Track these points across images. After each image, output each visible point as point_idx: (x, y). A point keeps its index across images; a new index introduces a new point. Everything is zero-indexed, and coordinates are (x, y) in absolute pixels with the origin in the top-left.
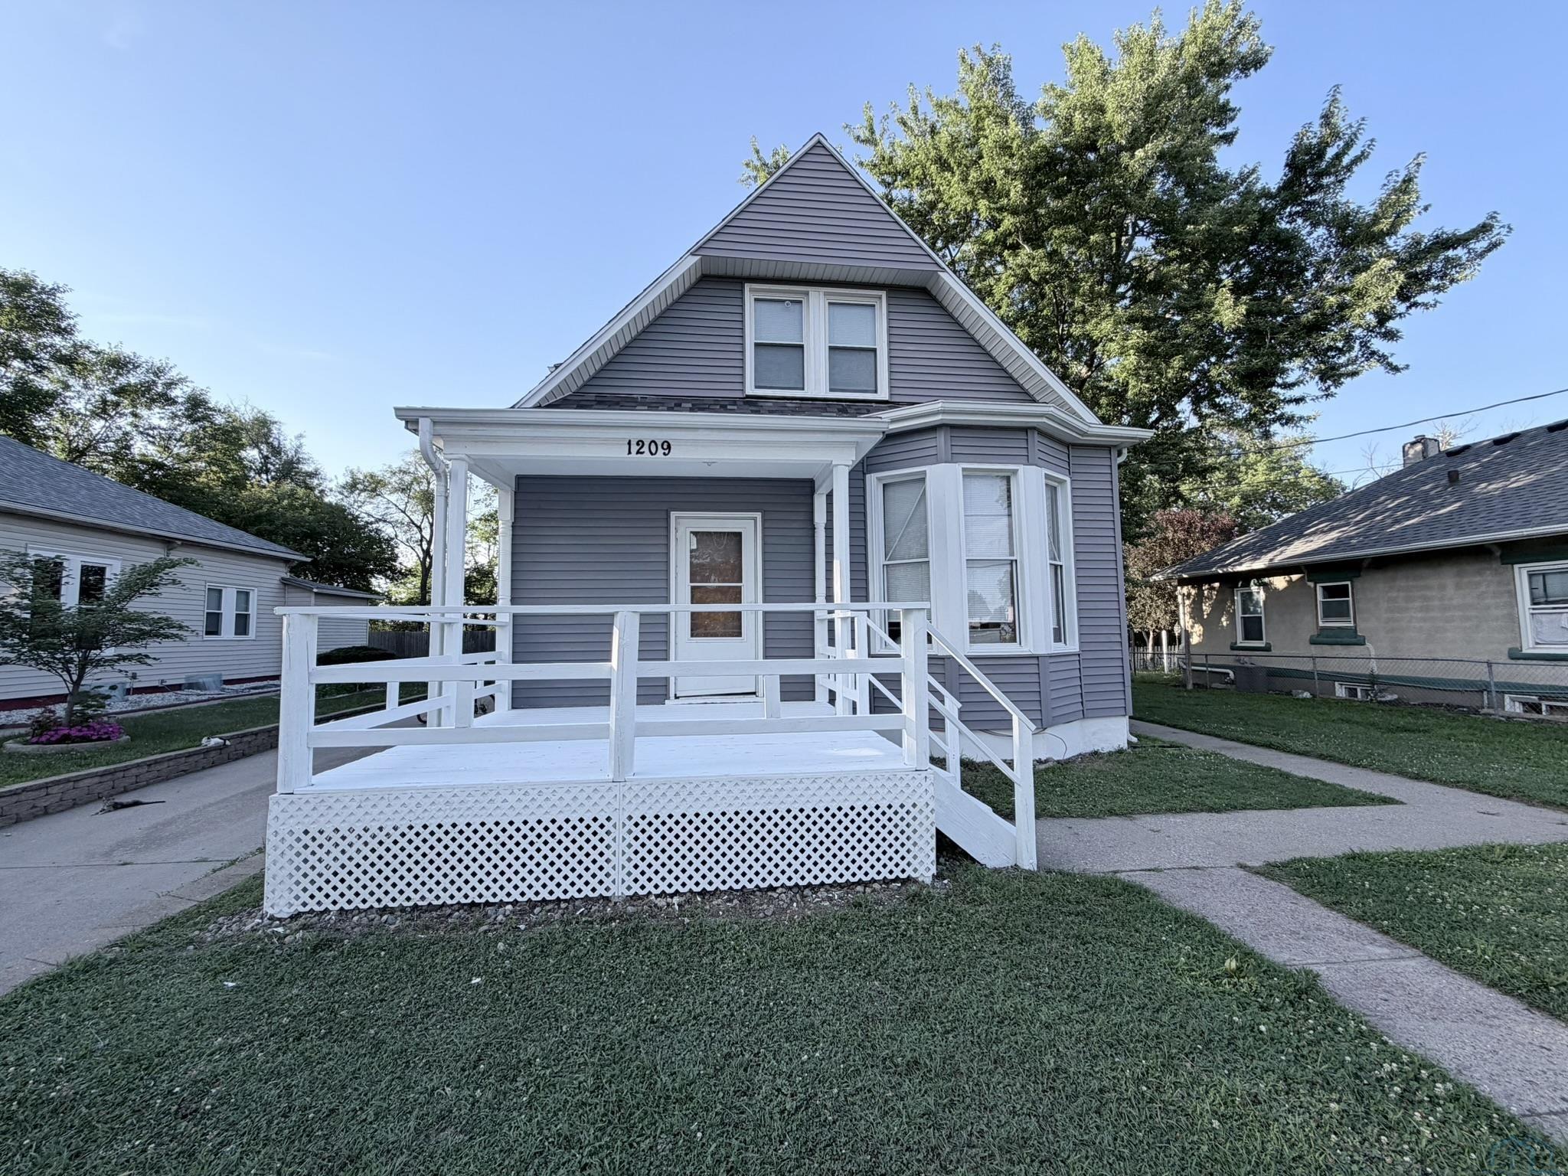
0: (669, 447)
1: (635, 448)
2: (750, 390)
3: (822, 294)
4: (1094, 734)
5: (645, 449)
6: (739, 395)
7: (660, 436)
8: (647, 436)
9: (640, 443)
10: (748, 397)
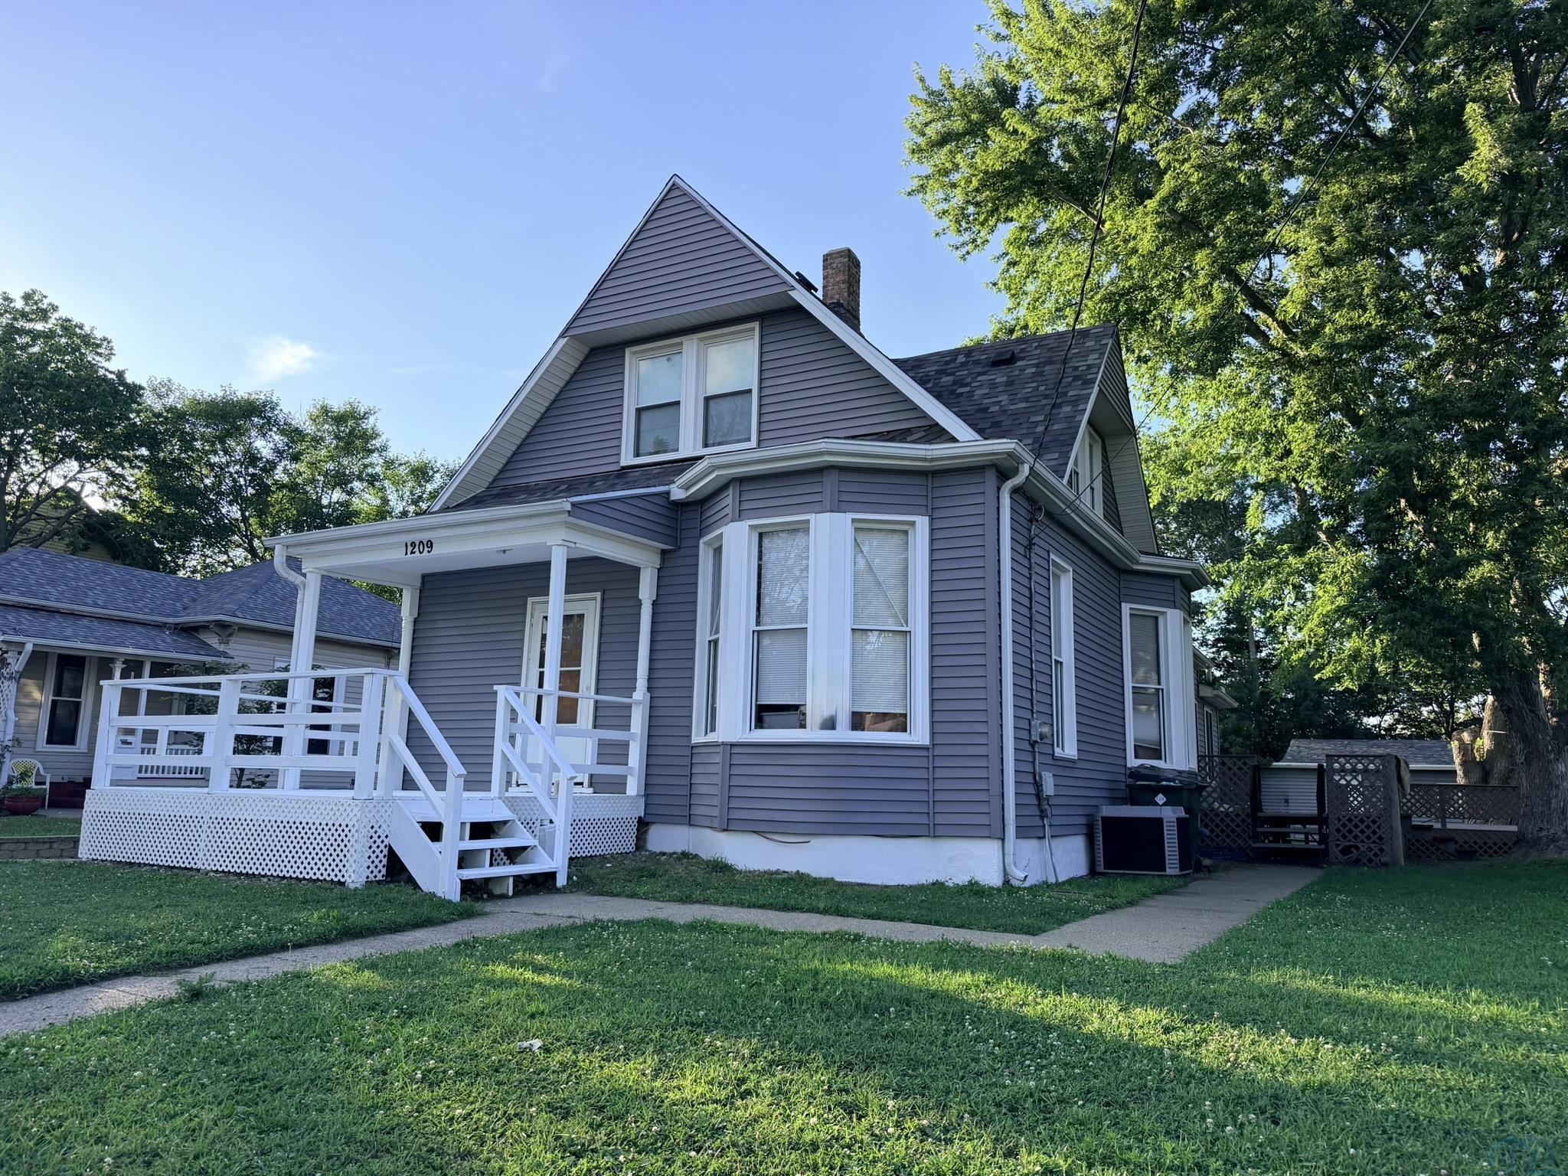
0: (431, 546)
1: (410, 549)
2: (627, 459)
3: (695, 342)
4: (951, 860)
5: (416, 549)
6: (616, 467)
7: (424, 536)
8: (418, 537)
9: (413, 544)
10: (623, 468)
